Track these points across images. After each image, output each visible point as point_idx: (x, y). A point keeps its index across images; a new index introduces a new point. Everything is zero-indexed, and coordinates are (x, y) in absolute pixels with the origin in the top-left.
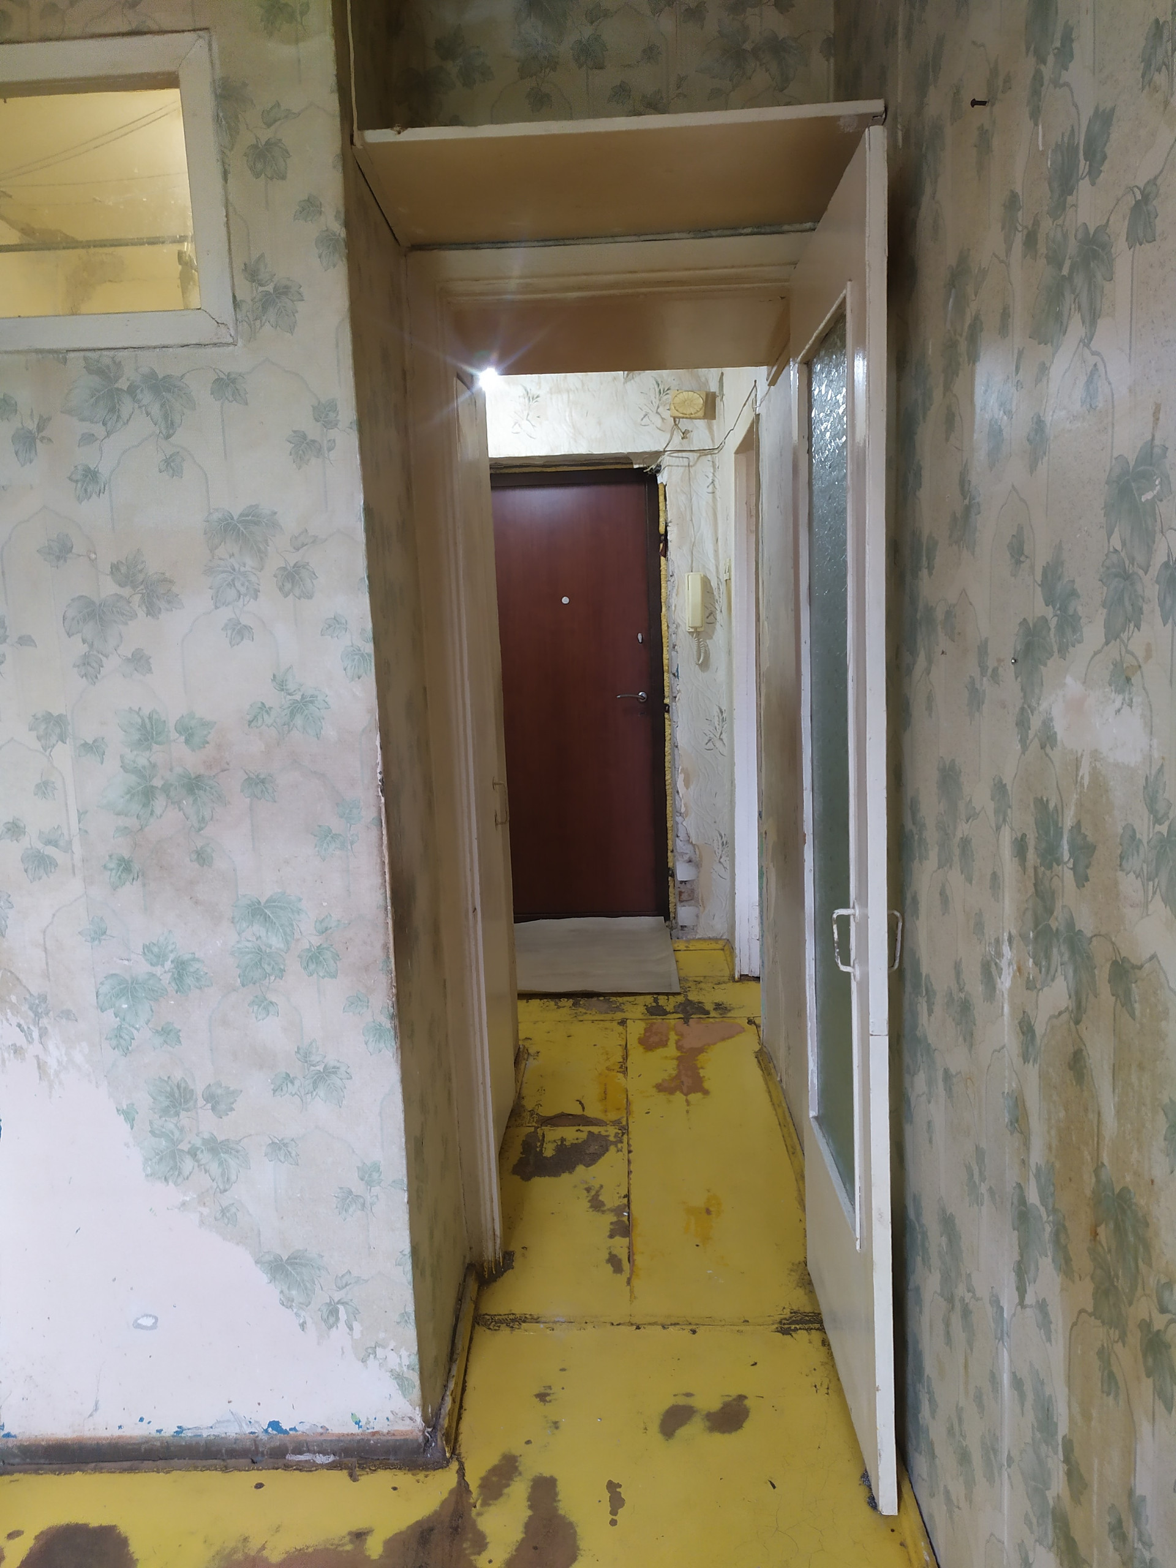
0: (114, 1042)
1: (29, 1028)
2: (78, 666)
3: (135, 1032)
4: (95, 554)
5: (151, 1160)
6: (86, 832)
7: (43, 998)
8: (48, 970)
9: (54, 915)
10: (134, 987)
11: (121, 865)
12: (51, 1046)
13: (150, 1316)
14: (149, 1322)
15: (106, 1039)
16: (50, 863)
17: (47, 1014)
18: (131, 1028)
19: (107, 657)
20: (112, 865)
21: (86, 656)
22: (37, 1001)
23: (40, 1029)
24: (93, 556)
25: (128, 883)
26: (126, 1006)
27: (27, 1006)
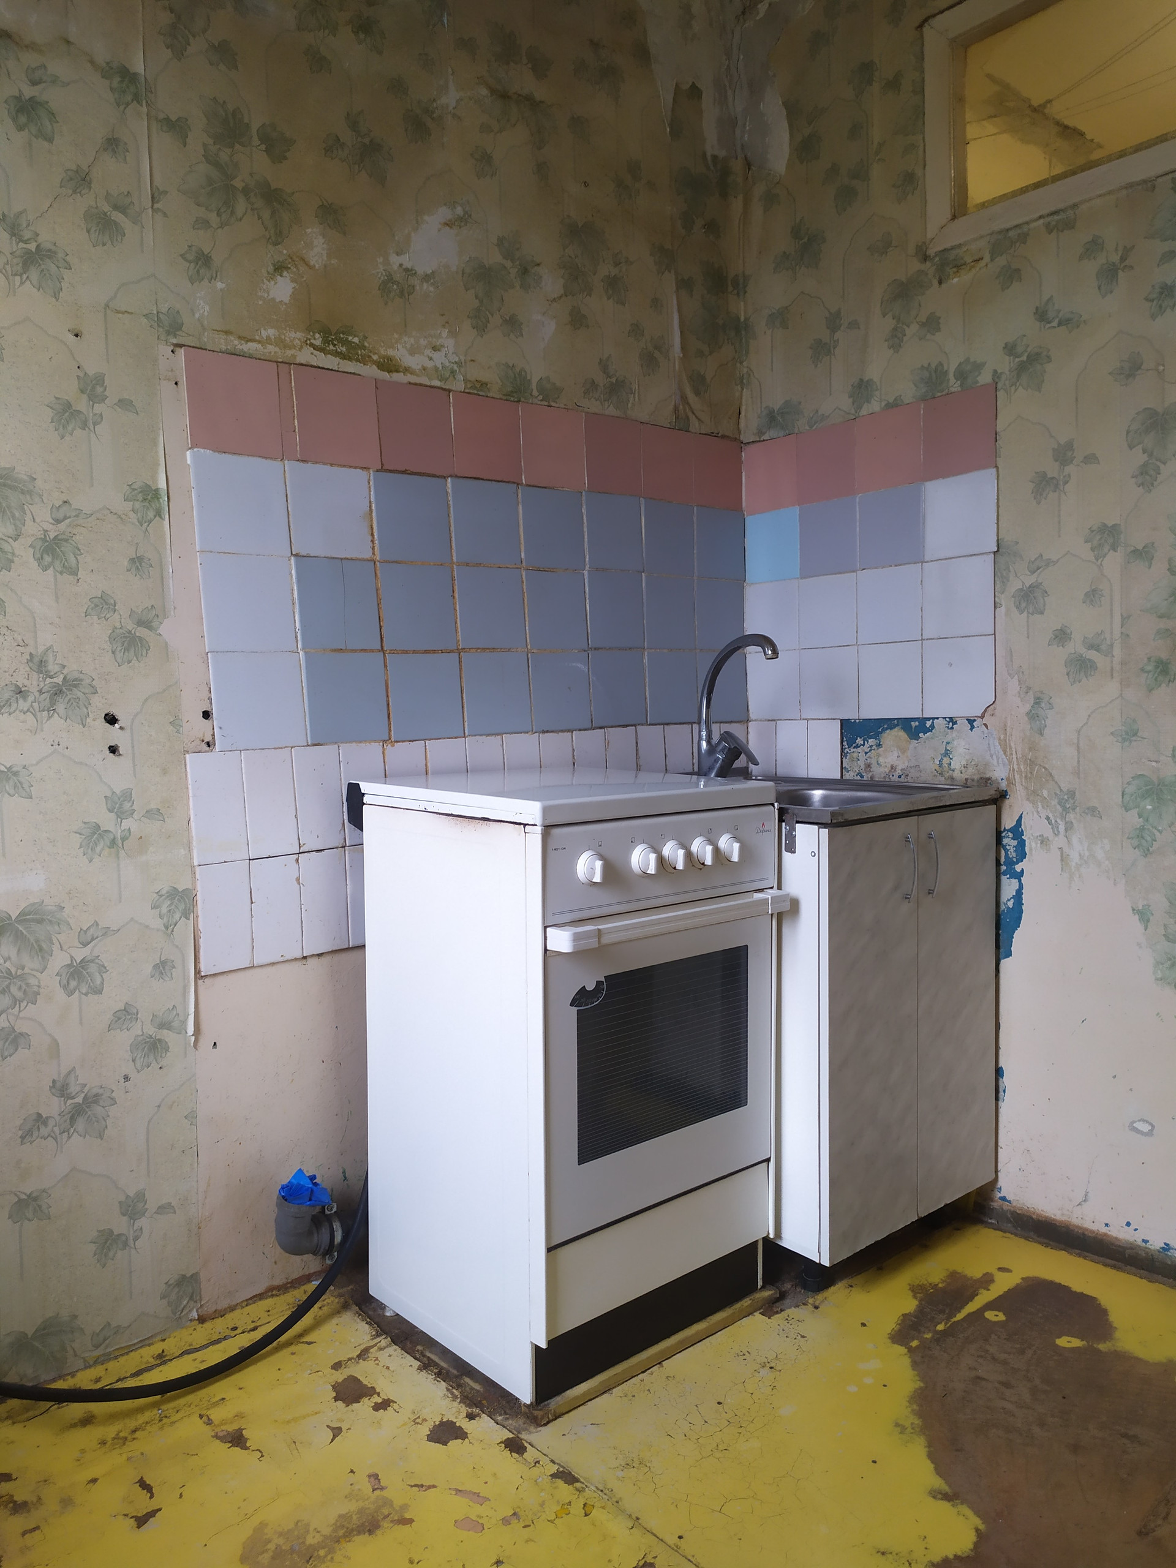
0: (1136, 842)
1: (1056, 821)
3: (1157, 834)
4: (1164, 366)
5: (1162, 964)
6: (1128, 635)
7: (1072, 794)
8: (1079, 768)
9: (1089, 716)
10: (1161, 789)
11: (1158, 667)
12: (1075, 840)
13: (1147, 1122)
14: (1145, 1128)
15: (1128, 838)
16: (1091, 667)
17: (1074, 809)
18: (1154, 830)
19: (1164, 463)
20: (1149, 668)
21: (1145, 465)
22: (1066, 797)
23: (1066, 823)
24: (1161, 368)
25: (1164, 685)
26: (1150, 807)
27: (1056, 801)
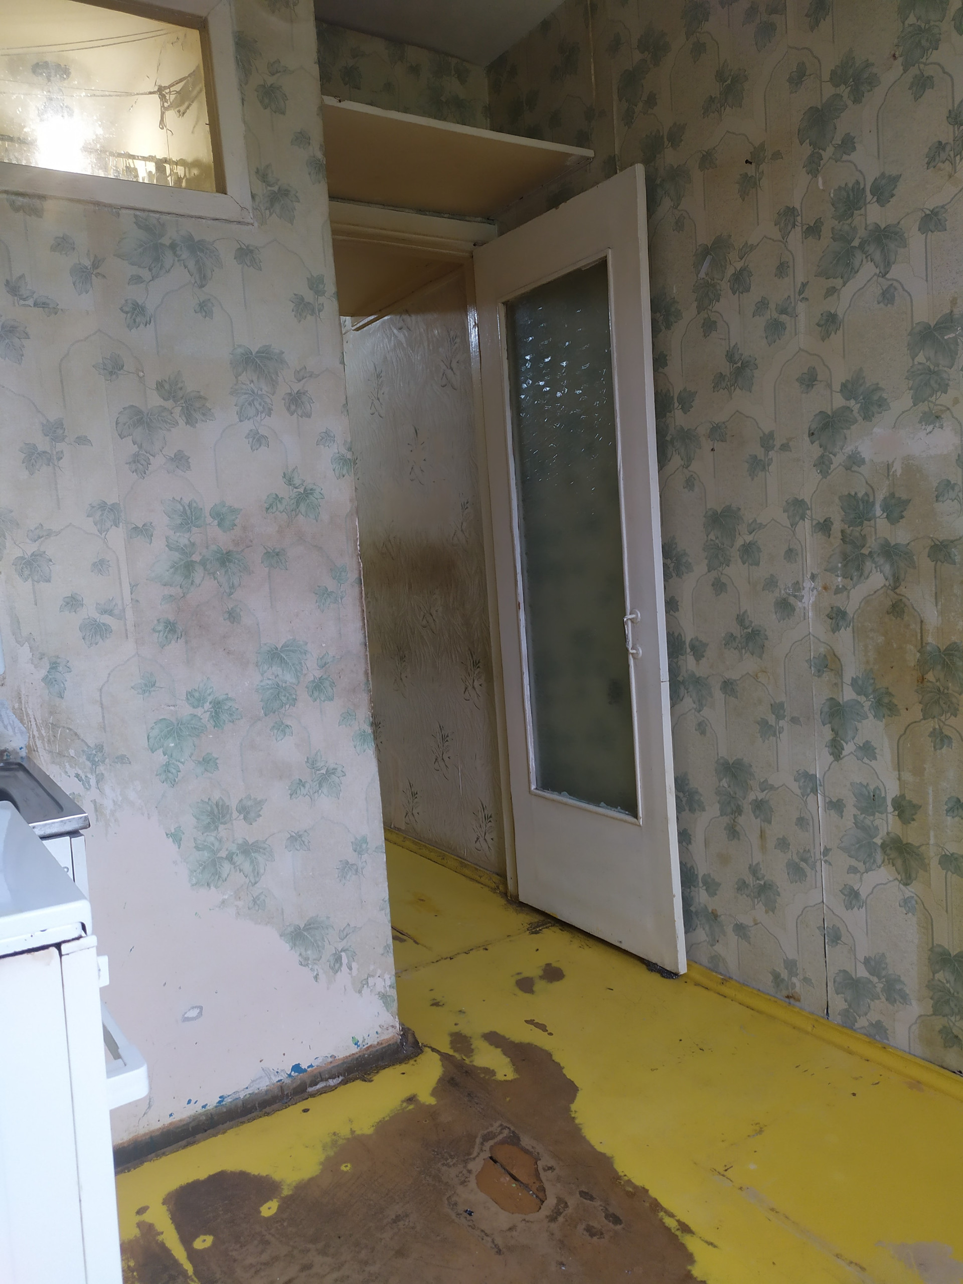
0: (164, 777)
1: (86, 776)
2: (130, 463)
3: (181, 765)
4: (143, 372)
5: (195, 871)
6: (137, 601)
7: (100, 748)
8: (104, 722)
9: (109, 674)
10: (180, 729)
11: (167, 627)
12: (107, 789)
13: (195, 1007)
14: (193, 1013)
15: (157, 775)
16: (106, 630)
17: (103, 762)
18: (178, 763)
19: (154, 456)
20: (160, 628)
21: (136, 455)
22: (94, 752)
23: (97, 776)
24: (141, 374)
25: (173, 642)
26: (173, 745)
27: (85, 757)
